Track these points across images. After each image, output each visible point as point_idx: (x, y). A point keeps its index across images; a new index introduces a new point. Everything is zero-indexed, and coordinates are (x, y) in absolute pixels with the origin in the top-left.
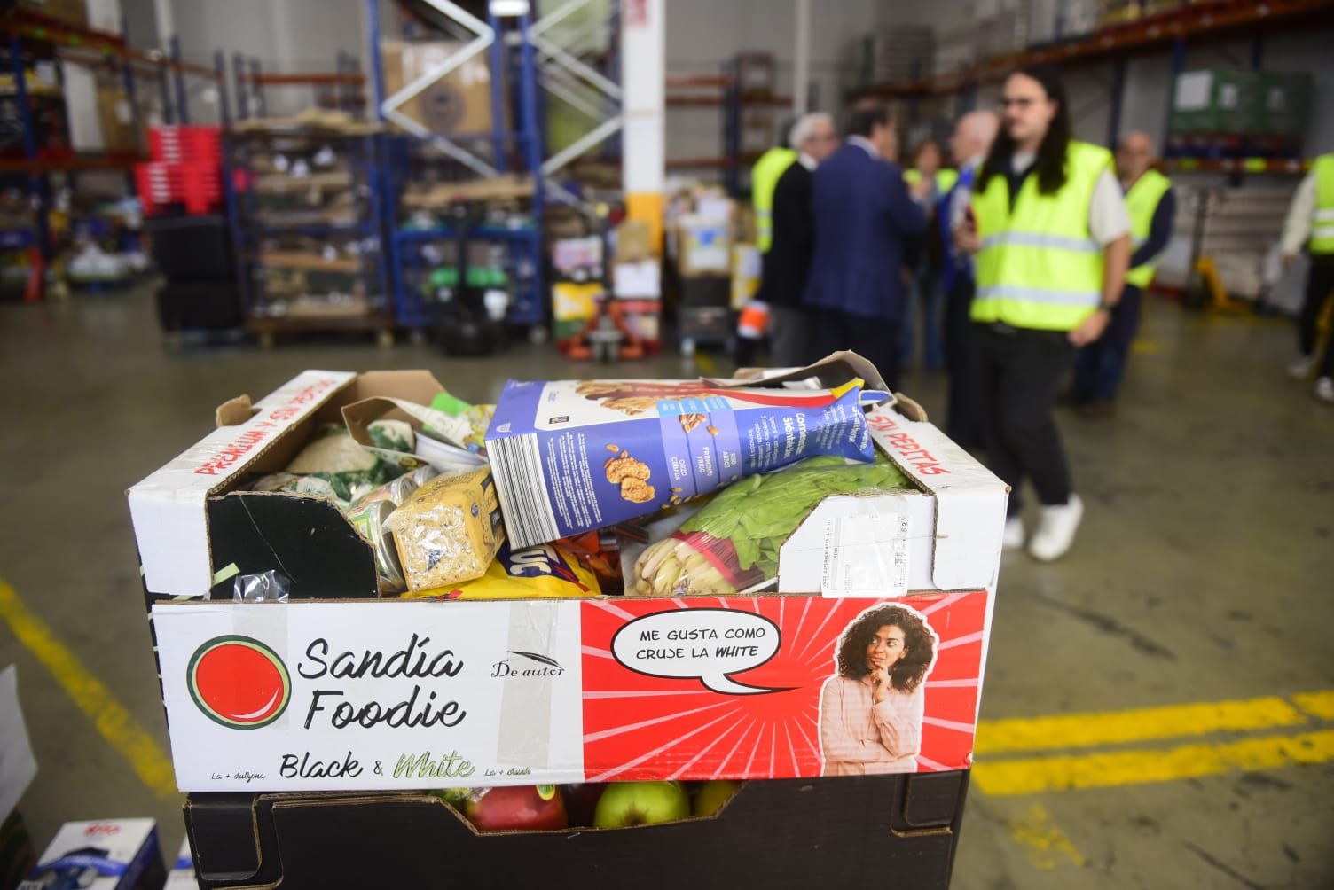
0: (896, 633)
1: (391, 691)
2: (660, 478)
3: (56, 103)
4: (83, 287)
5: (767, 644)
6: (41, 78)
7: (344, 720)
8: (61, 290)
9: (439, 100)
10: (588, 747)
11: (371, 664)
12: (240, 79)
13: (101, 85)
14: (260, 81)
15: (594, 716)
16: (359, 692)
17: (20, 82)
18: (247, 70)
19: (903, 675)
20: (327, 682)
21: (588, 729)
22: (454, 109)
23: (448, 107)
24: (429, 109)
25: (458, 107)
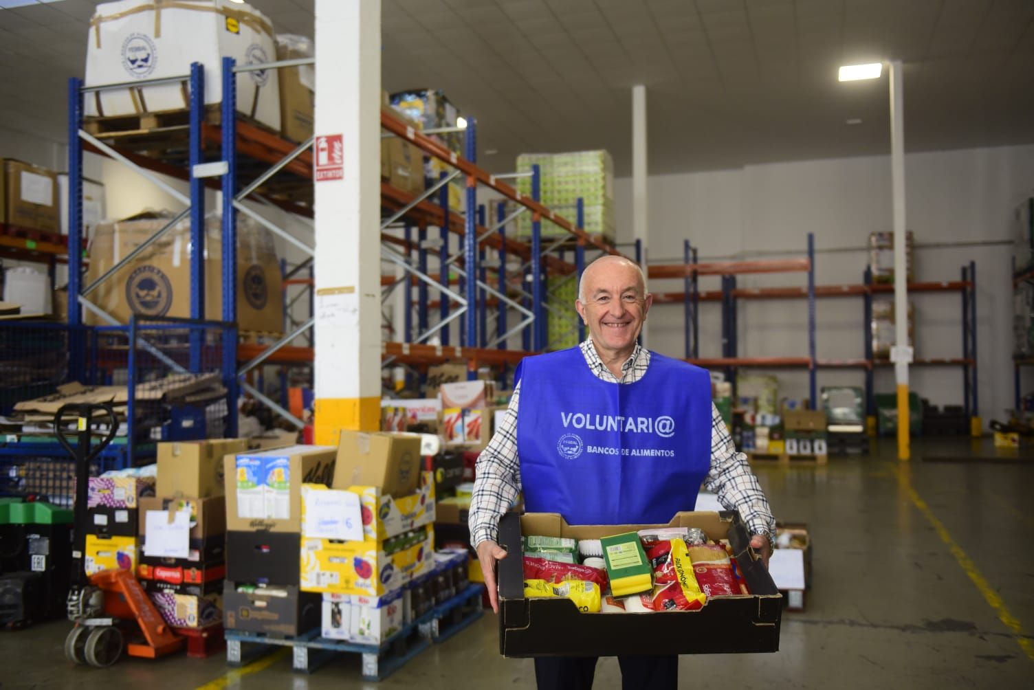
9: (148, 285)
22: (159, 295)
23: (155, 293)
24: (133, 296)
25: (164, 295)
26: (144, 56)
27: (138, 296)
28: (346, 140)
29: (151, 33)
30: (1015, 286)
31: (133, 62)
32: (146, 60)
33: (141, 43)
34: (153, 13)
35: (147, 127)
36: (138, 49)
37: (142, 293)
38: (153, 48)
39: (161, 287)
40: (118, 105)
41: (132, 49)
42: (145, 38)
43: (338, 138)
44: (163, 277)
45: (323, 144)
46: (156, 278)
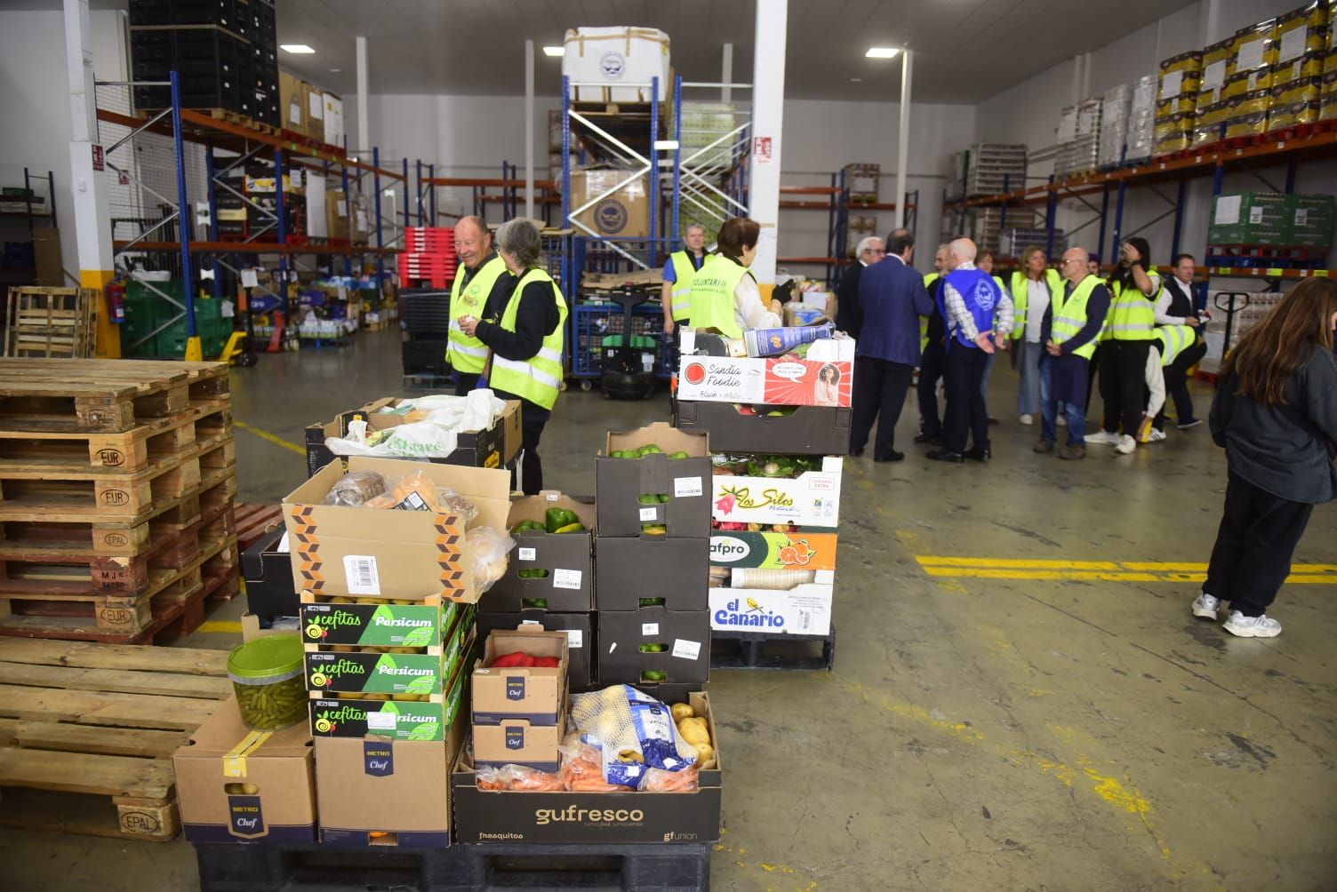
0: (832, 371)
1: (725, 377)
2: (783, 342)
3: (299, 200)
4: (307, 343)
5: (804, 371)
6: (292, 182)
7: (715, 383)
8: (295, 344)
9: (610, 211)
10: (766, 394)
11: (722, 371)
12: (420, 180)
13: (329, 187)
14: (433, 182)
15: (767, 386)
16: (720, 377)
17: (279, 184)
18: (425, 173)
19: (834, 381)
20: (713, 375)
21: (766, 388)
22: (619, 218)
23: (616, 217)
24: (599, 217)
25: (622, 217)
26: (617, 67)
27: (603, 218)
28: (773, 141)
29: (623, 52)
30: (944, 210)
31: (608, 69)
32: (618, 69)
33: (615, 58)
34: (625, 40)
35: (611, 111)
36: (613, 62)
37: (606, 216)
38: (624, 63)
39: (620, 213)
40: (591, 95)
41: (608, 62)
42: (619, 55)
43: (768, 140)
44: (622, 207)
45: (759, 142)
46: (617, 207)
